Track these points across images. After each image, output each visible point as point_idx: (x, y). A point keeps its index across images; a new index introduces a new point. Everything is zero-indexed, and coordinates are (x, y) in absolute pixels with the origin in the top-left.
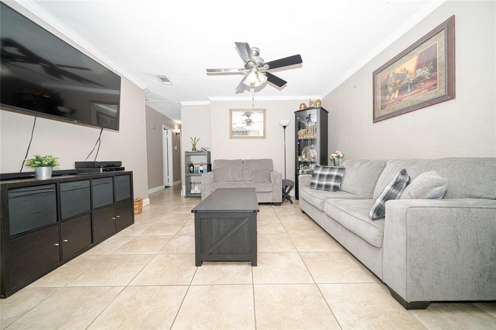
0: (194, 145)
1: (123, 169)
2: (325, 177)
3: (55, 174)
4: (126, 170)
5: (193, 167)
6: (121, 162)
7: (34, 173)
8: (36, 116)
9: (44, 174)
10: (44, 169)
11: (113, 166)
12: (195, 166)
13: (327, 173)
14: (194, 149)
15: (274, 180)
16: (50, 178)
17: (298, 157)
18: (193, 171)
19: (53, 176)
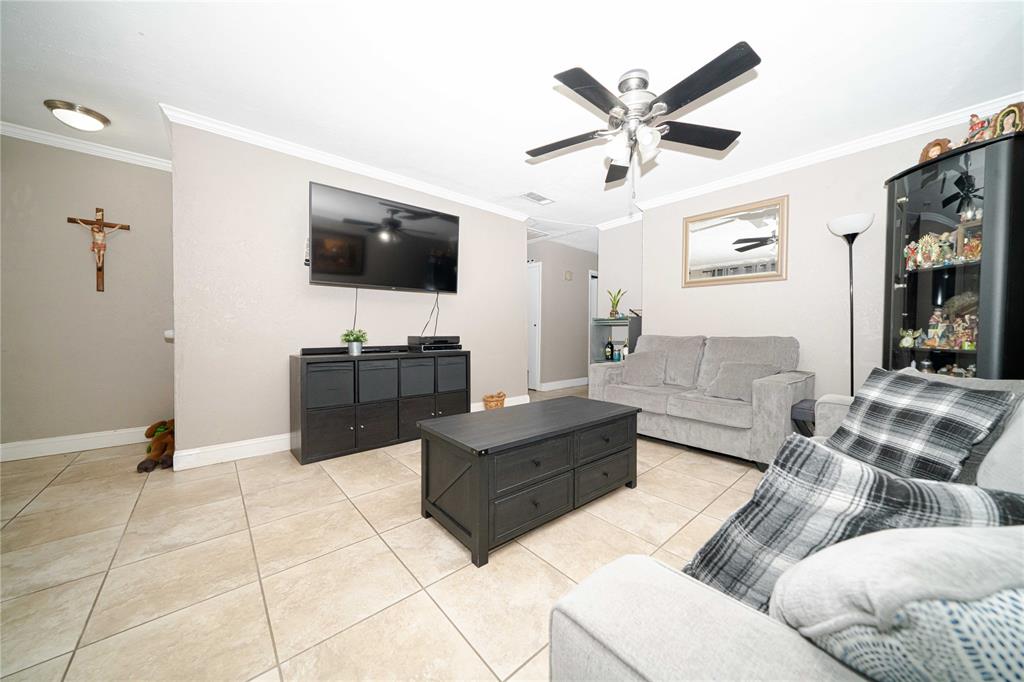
0: (615, 305)
1: (460, 347)
2: (891, 416)
3: (367, 351)
4: (463, 349)
5: (612, 348)
6: (458, 338)
7: (347, 348)
8: (357, 287)
9: (355, 351)
10: (355, 345)
11: (446, 342)
12: (616, 347)
13: (903, 401)
14: (614, 312)
15: (759, 400)
16: (359, 354)
17: (902, 332)
18: (612, 355)
19: (362, 352)
